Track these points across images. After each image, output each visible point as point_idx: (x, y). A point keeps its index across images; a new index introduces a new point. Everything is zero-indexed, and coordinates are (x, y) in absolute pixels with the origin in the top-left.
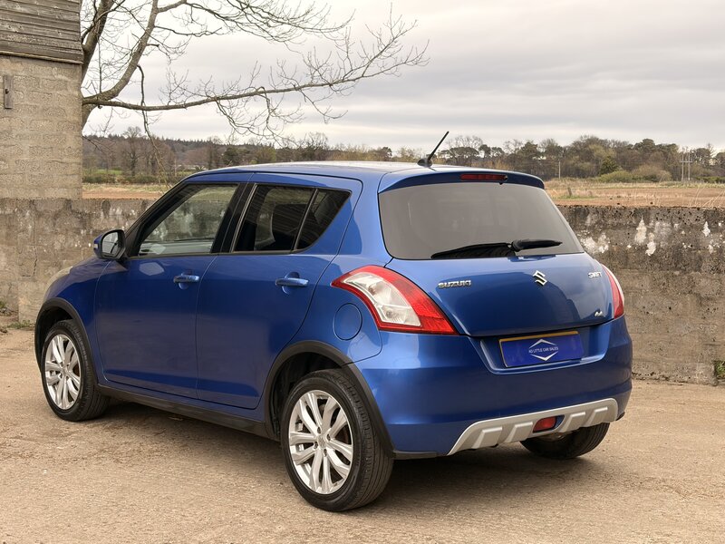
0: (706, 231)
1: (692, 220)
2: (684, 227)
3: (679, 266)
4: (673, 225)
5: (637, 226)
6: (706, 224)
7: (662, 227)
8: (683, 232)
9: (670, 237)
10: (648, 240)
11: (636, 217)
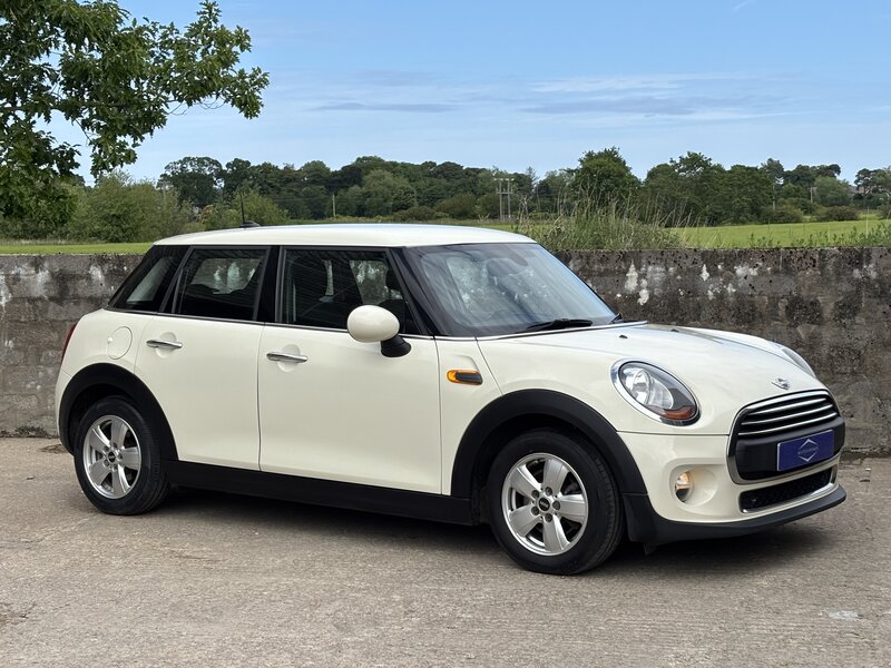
0: (705, 275)
1: (688, 263)
2: (680, 271)
3: (675, 316)
4: (667, 269)
5: (627, 271)
6: (705, 268)
7: (657, 273)
8: (679, 277)
10: (639, 288)
11: (625, 261)
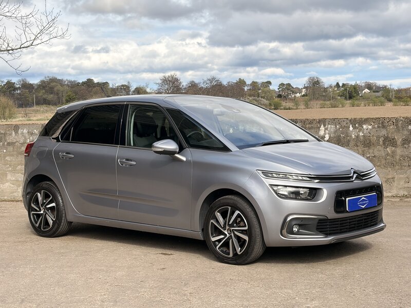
1: (345, 124)
2: (341, 127)
4: (336, 126)
5: (319, 128)
6: (351, 126)
7: (331, 128)
8: (341, 130)
9: (335, 132)
10: (325, 134)
11: (319, 124)
